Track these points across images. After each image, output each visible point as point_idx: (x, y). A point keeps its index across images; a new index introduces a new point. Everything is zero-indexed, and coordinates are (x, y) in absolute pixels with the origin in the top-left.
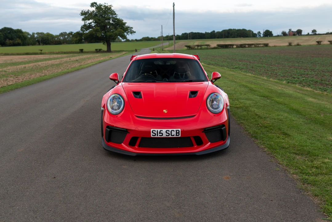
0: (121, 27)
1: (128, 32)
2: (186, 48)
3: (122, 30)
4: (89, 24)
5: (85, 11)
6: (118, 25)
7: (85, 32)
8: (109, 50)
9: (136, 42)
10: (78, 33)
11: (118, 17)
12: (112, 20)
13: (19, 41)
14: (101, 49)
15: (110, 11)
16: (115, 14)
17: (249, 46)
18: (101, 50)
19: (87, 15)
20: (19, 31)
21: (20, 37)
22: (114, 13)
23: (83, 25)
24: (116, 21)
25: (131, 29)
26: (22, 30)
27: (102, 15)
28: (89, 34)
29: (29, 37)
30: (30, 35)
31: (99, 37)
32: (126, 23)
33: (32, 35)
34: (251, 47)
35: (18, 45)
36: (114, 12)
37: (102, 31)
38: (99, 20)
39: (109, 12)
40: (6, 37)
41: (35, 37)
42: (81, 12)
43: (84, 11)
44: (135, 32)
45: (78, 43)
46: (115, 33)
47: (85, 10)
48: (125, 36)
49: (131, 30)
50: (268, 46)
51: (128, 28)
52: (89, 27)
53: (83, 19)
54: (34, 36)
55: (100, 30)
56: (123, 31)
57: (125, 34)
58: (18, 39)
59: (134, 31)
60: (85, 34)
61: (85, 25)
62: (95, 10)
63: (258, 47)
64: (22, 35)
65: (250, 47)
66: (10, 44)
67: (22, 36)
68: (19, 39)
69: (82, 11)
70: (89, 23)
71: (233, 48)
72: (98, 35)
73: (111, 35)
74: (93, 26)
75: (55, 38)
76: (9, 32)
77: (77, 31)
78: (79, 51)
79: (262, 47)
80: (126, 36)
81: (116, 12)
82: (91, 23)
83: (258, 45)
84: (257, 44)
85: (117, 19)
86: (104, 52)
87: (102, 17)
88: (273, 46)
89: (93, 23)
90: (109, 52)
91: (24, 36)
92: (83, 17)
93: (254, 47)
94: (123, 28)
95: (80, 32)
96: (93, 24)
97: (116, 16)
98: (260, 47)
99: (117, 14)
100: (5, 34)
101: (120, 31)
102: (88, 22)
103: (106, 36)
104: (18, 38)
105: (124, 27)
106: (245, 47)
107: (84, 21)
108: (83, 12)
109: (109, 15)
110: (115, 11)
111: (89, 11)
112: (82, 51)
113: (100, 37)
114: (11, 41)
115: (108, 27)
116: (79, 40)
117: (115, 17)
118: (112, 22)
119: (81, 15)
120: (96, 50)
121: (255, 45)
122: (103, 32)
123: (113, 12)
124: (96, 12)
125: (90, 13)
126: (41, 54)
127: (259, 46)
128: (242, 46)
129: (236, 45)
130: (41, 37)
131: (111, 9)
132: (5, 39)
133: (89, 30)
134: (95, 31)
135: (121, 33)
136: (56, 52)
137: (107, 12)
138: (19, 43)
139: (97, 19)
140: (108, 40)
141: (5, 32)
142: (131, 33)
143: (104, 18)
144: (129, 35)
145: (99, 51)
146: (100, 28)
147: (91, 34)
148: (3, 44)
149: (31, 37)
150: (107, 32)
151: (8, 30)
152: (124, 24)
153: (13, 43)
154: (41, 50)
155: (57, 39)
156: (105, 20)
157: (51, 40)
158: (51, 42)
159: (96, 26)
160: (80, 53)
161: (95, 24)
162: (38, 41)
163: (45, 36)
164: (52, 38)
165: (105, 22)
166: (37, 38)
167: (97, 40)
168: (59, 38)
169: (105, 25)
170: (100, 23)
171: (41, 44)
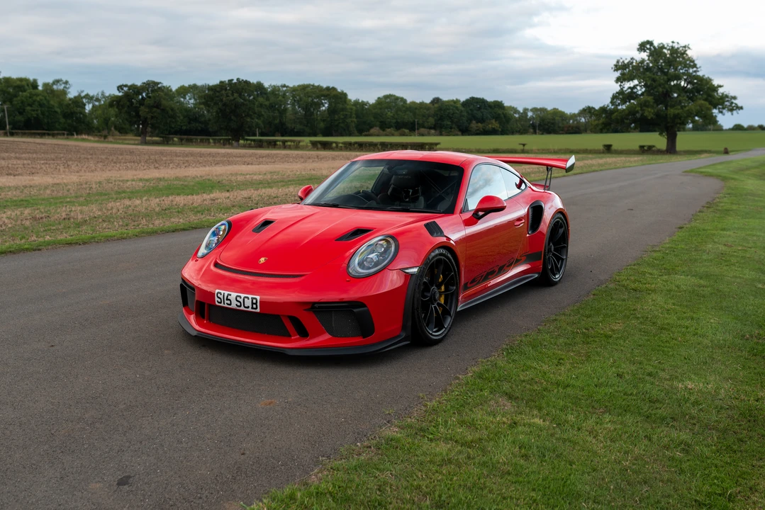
1: (723, 108)
3: (707, 103)
4: (629, 90)
5: (623, 62)
6: (699, 91)
7: (620, 107)
8: (671, 149)
10: (603, 109)
11: (700, 74)
12: (686, 80)
13: (495, 124)
14: (654, 146)
15: (684, 58)
16: (695, 66)
18: (653, 149)
19: (627, 70)
20: (498, 105)
21: (497, 118)
22: (692, 64)
23: (617, 93)
24: (695, 81)
25: (733, 101)
27: (661, 70)
28: (627, 112)
29: (516, 118)
31: (649, 118)
32: (721, 86)
35: (493, 132)
36: (693, 61)
37: (658, 105)
38: (654, 80)
39: (680, 63)
40: (473, 117)
41: (529, 117)
42: (615, 63)
43: (621, 61)
44: (741, 108)
45: (601, 131)
46: (688, 110)
47: (624, 59)
48: (712, 116)
49: (732, 103)
51: (724, 98)
52: (631, 95)
53: (618, 80)
55: (654, 102)
56: (710, 106)
57: (715, 111)
58: (493, 121)
59: (740, 105)
60: (618, 110)
61: (621, 92)
62: (647, 58)
64: (503, 113)
66: (478, 130)
68: (496, 121)
69: (618, 62)
70: (630, 88)
72: (646, 114)
73: (679, 114)
74: (640, 92)
76: (478, 106)
77: (602, 105)
78: (601, 148)
80: (716, 116)
81: (696, 62)
82: (635, 87)
85: (697, 77)
86: (660, 152)
87: (662, 72)
89: (638, 88)
90: (670, 153)
91: (505, 116)
92: (618, 74)
94: (710, 98)
95: (608, 106)
96: (640, 90)
97: (695, 71)
99: (698, 66)
100: (471, 110)
101: (701, 106)
102: (627, 85)
103: (666, 115)
104: (493, 118)
105: (713, 97)
107: (619, 83)
108: (620, 64)
109: (679, 68)
110: (694, 58)
111: (634, 61)
112: (608, 149)
113: (652, 118)
114: (480, 124)
115: (675, 95)
116: (603, 123)
117: (694, 74)
118: (686, 85)
119: (615, 70)
120: (642, 147)
122: (660, 106)
123: (688, 62)
124: (648, 61)
125: (634, 64)
126: (523, 152)
130: (539, 116)
131: (685, 55)
132: (470, 121)
133: (628, 103)
134: (641, 104)
135: (702, 110)
136: (554, 150)
137: (676, 61)
138: (494, 129)
139: (649, 77)
140: (669, 125)
141: (472, 107)
142: (731, 110)
143: (666, 77)
144: (724, 115)
145: (647, 150)
146: (654, 99)
147: (631, 112)
148: (465, 131)
149: (519, 117)
150: (669, 108)
151: (477, 103)
152: (715, 89)
153: (484, 129)
154: (524, 145)
155: (573, 122)
156: (670, 80)
157: (560, 125)
158: (559, 127)
159: (645, 94)
160: (603, 153)
161: (643, 90)
162: (533, 126)
163: (550, 116)
164: (563, 120)
165: (667, 86)
166: (532, 118)
167: (645, 125)
168: (577, 120)
169: (667, 91)
170: (655, 88)
171: (538, 131)
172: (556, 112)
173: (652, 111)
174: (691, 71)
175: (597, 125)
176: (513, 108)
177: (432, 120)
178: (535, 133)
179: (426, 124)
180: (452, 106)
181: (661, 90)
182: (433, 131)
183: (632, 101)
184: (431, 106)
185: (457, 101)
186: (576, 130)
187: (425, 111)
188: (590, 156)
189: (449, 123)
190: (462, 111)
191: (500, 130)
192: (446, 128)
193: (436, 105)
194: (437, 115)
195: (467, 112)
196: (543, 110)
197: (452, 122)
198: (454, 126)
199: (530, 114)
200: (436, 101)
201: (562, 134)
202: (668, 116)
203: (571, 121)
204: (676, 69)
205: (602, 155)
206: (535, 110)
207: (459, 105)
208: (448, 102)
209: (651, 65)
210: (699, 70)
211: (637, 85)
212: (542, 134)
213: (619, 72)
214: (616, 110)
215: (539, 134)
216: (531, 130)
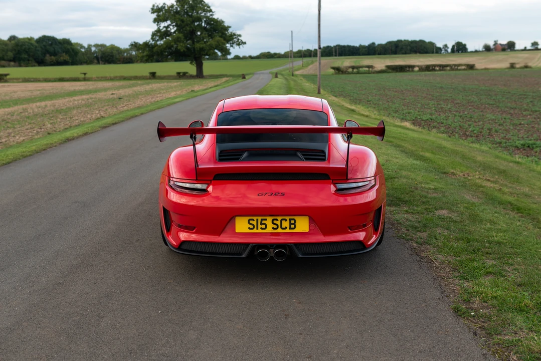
0: (220, 34)
1: (233, 43)
2: (332, 71)
3: (222, 39)
4: (165, 29)
5: (158, 6)
6: (215, 30)
7: (159, 43)
8: (200, 75)
9: (250, 60)
10: (146, 44)
11: (215, 17)
12: (205, 21)
13: (65, 57)
14: (187, 73)
15: (202, 5)
16: (211, 11)
17: (441, 68)
18: (187, 74)
19: (161, 13)
20: (66, 42)
21: (67, 52)
22: (209, 9)
23: (155, 31)
24: (212, 22)
25: (239, 38)
26: (70, 40)
27: (187, 13)
28: (165, 46)
29: (82, 51)
30: (84, 47)
31: (182, 51)
32: (230, 27)
33: (87, 48)
34: (445, 70)
35: (65, 63)
36: (209, 7)
37: (187, 41)
38: (182, 21)
39: (200, 8)
40: (46, 52)
41: (93, 51)
42: (151, 7)
43: (156, 5)
44: (245, 43)
45: (147, 61)
46: (210, 45)
47: (158, 4)
48: (227, 49)
49: (238, 39)
50: (475, 68)
51: (233, 36)
52: (166, 33)
53: (155, 21)
54: (91, 50)
55: (184, 39)
56: (224, 42)
57: (228, 45)
58: (64, 54)
59: (244, 41)
60: (157, 45)
61: (158, 31)
62: (175, 4)
63: (457, 70)
64: (71, 48)
65: (442, 70)
66: (52, 61)
67: (71, 50)
68: (66, 54)
69: (154, 6)
70: (164, 27)
71: (413, 71)
72: (179, 48)
73: (203, 48)
74: (173, 31)
75: (124, 53)
76: (50, 43)
77: (145, 41)
78: (148, 74)
79: (464, 70)
80: (229, 49)
81: (211, 8)
82: (168, 27)
83: (456, 67)
84: (455, 65)
85: (214, 20)
86: (192, 77)
87: (188, 15)
88: (482, 69)
89: (171, 27)
90: (200, 78)
91: (73, 50)
92: (154, 16)
93: (449, 70)
94: (224, 36)
95: (150, 42)
96: (173, 29)
97: (212, 15)
98: (460, 70)
99: (213, 11)
100: (44, 46)
101: (218, 42)
102: (163, 25)
103: (194, 48)
104: (64, 52)
105: (226, 34)
106: (434, 70)
107: (156, 23)
108: (155, 8)
109: (200, 12)
110: (210, 5)
111: (166, 6)
112: (153, 75)
113: (184, 51)
114: (53, 57)
115: (199, 33)
116: (147, 55)
117: (211, 17)
118: (206, 26)
119: (152, 13)
120: (179, 73)
121: (451, 67)
122: (189, 42)
123: (206, 8)
124: (177, 6)
125: (166, 8)
126: (85, 79)
127: (459, 68)
128: (428, 68)
129: (418, 66)
130: (101, 51)
131: (203, 3)
132: (44, 54)
133: (165, 39)
134: (174, 40)
135: (220, 45)
136: (110, 77)
137: (197, 7)
138: (65, 60)
139: (179, 18)
140: (196, 56)
141: (44, 43)
142: (239, 45)
143: (191, 19)
144: (234, 48)
145: (182, 76)
146: (184, 36)
147: (168, 46)
148: (41, 63)
149: (85, 52)
150: (195, 43)
151: (49, 40)
152: (227, 28)
153: (57, 61)
154: (85, 74)
155: (127, 54)
156: (194, 22)
157: (118, 57)
158: (117, 59)
159: (177, 33)
160: (150, 78)
161: (175, 28)
162: (97, 58)
163: (108, 50)
164: (119, 53)
165: (192, 26)
166: (95, 52)
167: (179, 56)
168: (129, 53)
169: (193, 30)
170: (184, 27)
171: (100, 62)
172: (113, 47)
173: (184, 45)
174: (208, 14)
175: (143, 57)
176: (79, 44)
177: (10, 55)
178: (98, 63)
179: (5, 58)
180: (26, 42)
181: (188, 29)
182: (12, 63)
183: (168, 38)
184: (8, 42)
185: (31, 39)
186: (129, 60)
187: (4, 46)
188: (139, 82)
189: (26, 56)
190: (36, 47)
191: (70, 61)
192: (24, 61)
193: (13, 42)
194: (15, 50)
195: (41, 47)
196: (103, 46)
197: (29, 55)
198: (31, 59)
199: (93, 49)
200: (13, 38)
201: (120, 63)
202: (196, 49)
203: (125, 54)
204: (198, 13)
205: (150, 81)
206: (96, 46)
207: (33, 42)
208: (24, 39)
209: (179, 9)
210: (214, 14)
211: (170, 25)
212: (104, 64)
213: (156, 14)
214: (156, 45)
215: (102, 64)
216: (96, 61)
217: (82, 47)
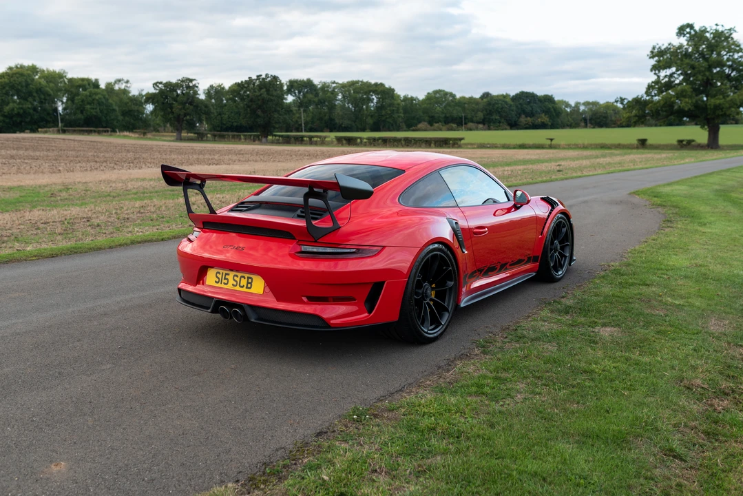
4: (667, 79)
5: (660, 48)
7: (655, 98)
8: (713, 144)
10: (638, 101)
13: (545, 118)
14: (693, 141)
15: (728, 42)
18: (693, 143)
19: (664, 57)
20: (548, 99)
21: (547, 112)
22: (737, 48)
23: (653, 82)
26: (554, 96)
27: (703, 56)
28: (662, 103)
29: (566, 111)
30: (570, 106)
31: (686, 109)
33: (574, 107)
35: (543, 126)
37: (697, 95)
38: (693, 67)
39: (723, 47)
40: (522, 112)
41: (581, 111)
42: (650, 49)
43: (657, 47)
46: (731, 100)
47: (660, 45)
52: (669, 85)
53: (654, 68)
54: (579, 109)
55: (694, 92)
58: (543, 115)
61: (657, 82)
64: (553, 107)
66: (527, 124)
67: (552, 110)
68: (545, 115)
69: (654, 48)
70: (666, 76)
72: (683, 105)
73: (720, 104)
74: (678, 81)
76: (528, 101)
77: (636, 96)
78: (636, 143)
82: (671, 75)
86: (700, 147)
87: (704, 58)
89: (676, 76)
90: (712, 148)
91: (555, 109)
92: (653, 62)
95: (643, 97)
96: (678, 79)
100: (520, 104)
104: (543, 112)
107: (655, 72)
108: (656, 51)
109: (722, 53)
111: (672, 47)
112: (642, 144)
113: (689, 109)
114: (528, 118)
115: (719, 84)
116: (636, 115)
119: (651, 58)
120: (680, 142)
122: (700, 96)
123: (733, 47)
124: (687, 47)
125: (672, 50)
126: (551, 147)
130: (591, 111)
131: (730, 39)
132: (519, 115)
133: (664, 94)
134: (678, 94)
137: (717, 46)
138: (543, 123)
139: (688, 64)
140: (709, 117)
141: (521, 101)
143: (707, 64)
145: (685, 145)
146: (694, 88)
147: (667, 103)
148: (514, 125)
149: (571, 112)
151: (527, 97)
153: (533, 124)
154: (552, 140)
156: (710, 67)
159: (683, 84)
160: (637, 148)
161: (681, 77)
162: (585, 120)
163: (602, 109)
165: (709, 73)
166: (584, 112)
169: (708, 79)
170: (694, 76)
171: (589, 125)
173: (690, 101)
175: (630, 118)
177: (480, 115)
178: (586, 126)
179: (475, 119)
180: (500, 100)
181: (701, 77)
182: (481, 126)
183: (668, 91)
184: (480, 100)
185: (507, 95)
187: (475, 106)
189: (498, 117)
190: (511, 105)
192: (494, 123)
193: (485, 100)
194: (486, 109)
195: (517, 107)
196: (594, 104)
197: (501, 116)
198: (503, 120)
199: (582, 108)
200: (486, 95)
202: (709, 107)
204: (718, 55)
205: (637, 151)
206: (585, 104)
207: (508, 100)
208: (498, 96)
209: (690, 50)
211: (674, 73)
212: (594, 128)
213: (656, 58)
214: (651, 102)
215: (590, 127)
216: (583, 124)
217: (568, 105)
